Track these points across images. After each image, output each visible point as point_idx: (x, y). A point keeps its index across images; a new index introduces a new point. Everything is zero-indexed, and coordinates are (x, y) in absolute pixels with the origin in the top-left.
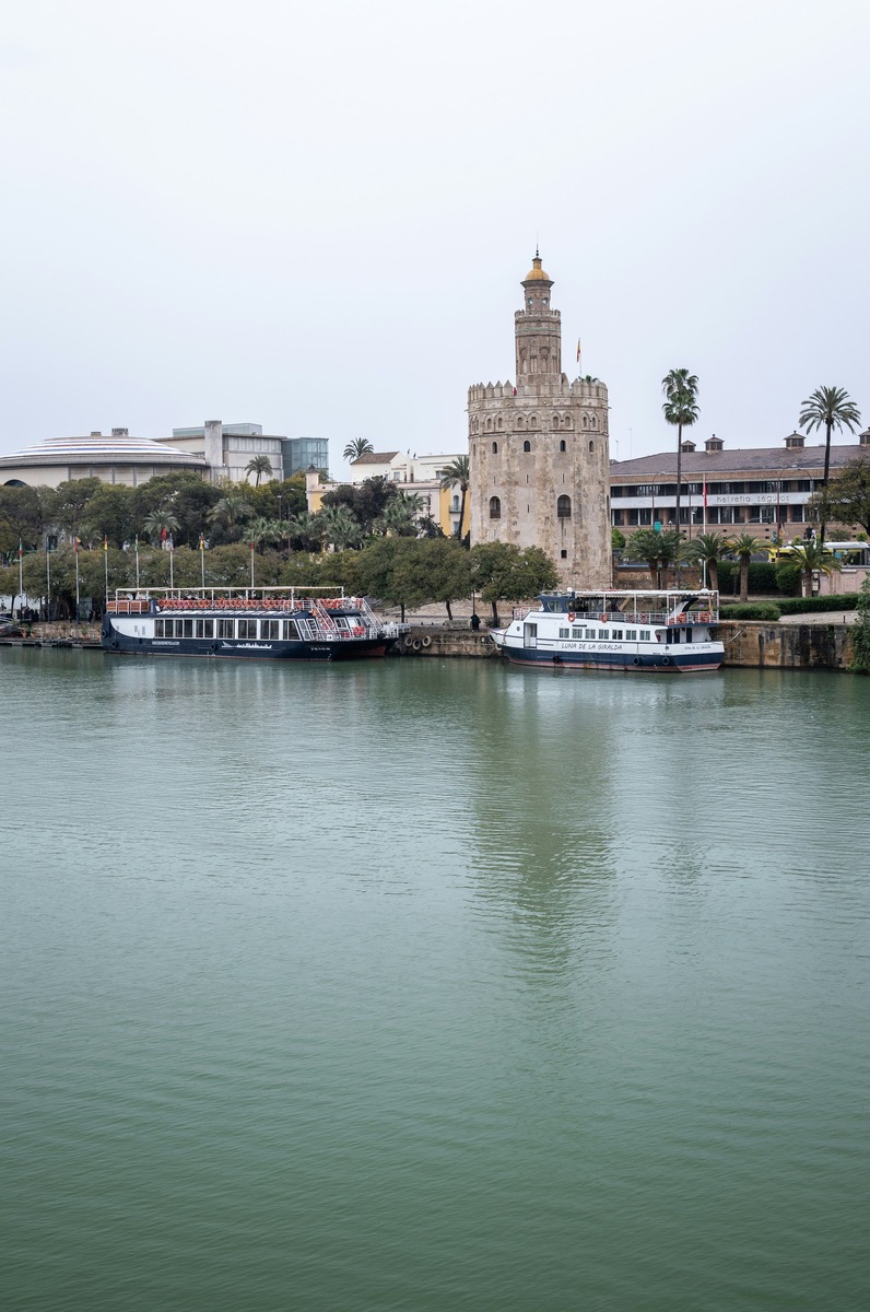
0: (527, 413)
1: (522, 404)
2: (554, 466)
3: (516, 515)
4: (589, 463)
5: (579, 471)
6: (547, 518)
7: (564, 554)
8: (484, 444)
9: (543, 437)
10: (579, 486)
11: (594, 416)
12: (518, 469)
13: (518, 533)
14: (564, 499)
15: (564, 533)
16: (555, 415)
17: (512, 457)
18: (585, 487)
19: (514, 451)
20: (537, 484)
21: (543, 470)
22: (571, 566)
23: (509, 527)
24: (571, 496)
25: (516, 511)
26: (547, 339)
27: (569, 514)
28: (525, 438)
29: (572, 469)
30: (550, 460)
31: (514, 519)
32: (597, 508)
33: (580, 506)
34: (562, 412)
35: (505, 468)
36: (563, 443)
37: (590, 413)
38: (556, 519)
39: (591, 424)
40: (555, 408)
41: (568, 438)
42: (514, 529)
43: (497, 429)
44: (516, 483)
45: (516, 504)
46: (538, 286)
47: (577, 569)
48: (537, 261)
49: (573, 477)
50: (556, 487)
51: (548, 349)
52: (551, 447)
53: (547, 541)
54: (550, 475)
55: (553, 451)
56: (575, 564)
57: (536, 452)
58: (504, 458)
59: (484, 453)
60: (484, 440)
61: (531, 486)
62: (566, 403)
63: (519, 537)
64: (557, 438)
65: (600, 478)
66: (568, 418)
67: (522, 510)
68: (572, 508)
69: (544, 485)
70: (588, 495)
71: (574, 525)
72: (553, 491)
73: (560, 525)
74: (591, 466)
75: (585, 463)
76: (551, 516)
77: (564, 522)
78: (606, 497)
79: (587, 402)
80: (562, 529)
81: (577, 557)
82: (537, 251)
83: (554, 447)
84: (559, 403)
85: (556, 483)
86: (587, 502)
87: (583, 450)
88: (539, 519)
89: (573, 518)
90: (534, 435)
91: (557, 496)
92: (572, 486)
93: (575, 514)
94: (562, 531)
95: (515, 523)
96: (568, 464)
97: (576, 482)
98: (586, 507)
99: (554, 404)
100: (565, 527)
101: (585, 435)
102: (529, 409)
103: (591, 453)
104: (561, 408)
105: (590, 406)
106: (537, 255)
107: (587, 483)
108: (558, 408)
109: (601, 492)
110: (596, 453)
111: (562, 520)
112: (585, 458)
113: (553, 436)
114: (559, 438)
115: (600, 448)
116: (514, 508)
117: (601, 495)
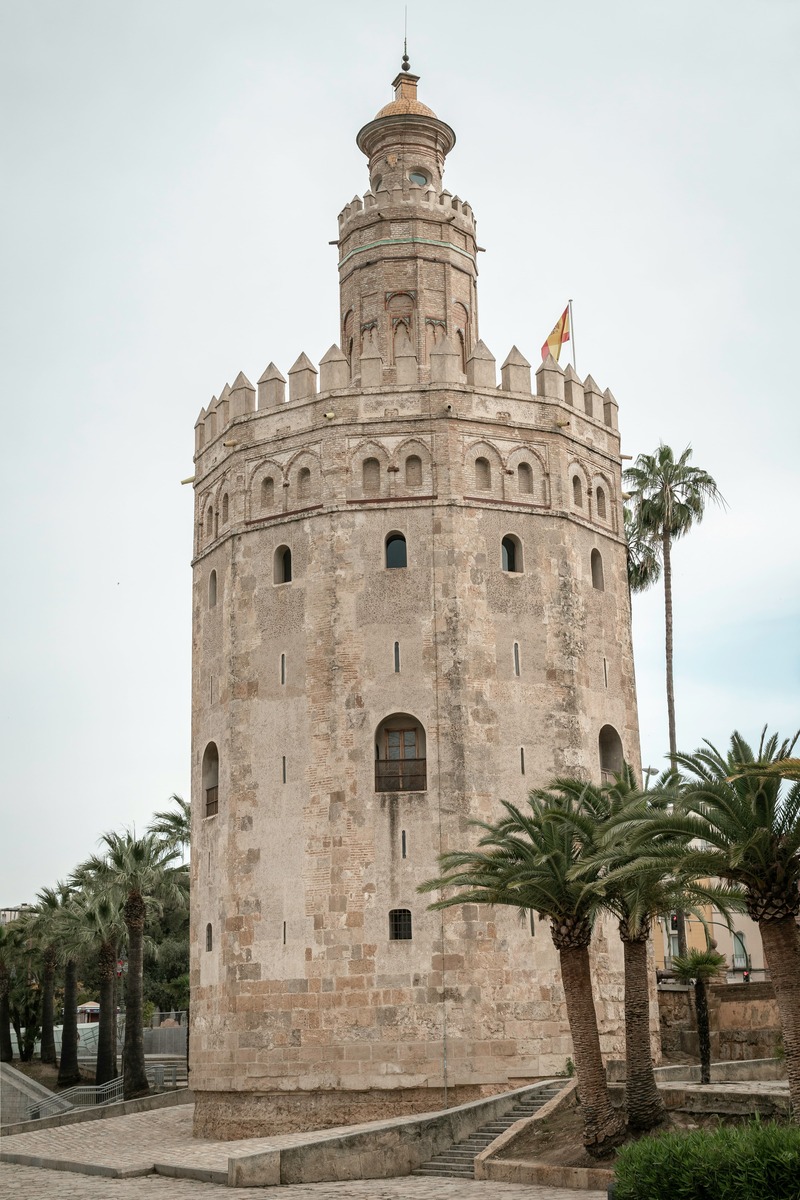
0: (284, 459)
1: (269, 436)
2: (364, 617)
3: (248, 794)
4: (498, 604)
5: (452, 630)
6: (338, 797)
7: (400, 924)
9: (323, 524)
10: (454, 681)
11: (523, 456)
12: (256, 641)
13: (253, 856)
14: (399, 728)
15: (400, 847)
16: (370, 451)
17: (244, 604)
18: (486, 686)
19: (247, 585)
20: (310, 681)
21: (326, 633)
22: (425, 967)
23: (232, 838)
24: (424, 717)
25: (250, 779)
26: (409, 267)
27: (415, 780)
28: (278, 537)
29: (426, 623)
30: (348, 600)
31: (244, 808)
32: (541, 759)
33: (459, 752)
34: (390, 443)
35: (227, 647)
36: (395, 540)
37: (504, 446)
38: (370, 801)
39: (514, 483)
40: (368, 431)
41: (413, 525)
42: (245, 843)
44: (252, 688)
45: (251, 760)
47: (450, 979)
48: (405, 80)
49: (431, 653)
50: (367, 686)
51: (411, 296)
52: (353, 554)
53: (335, 876)
54: (350, 649)
55: (359, 567)
56: (444, 963)
57: (308, 578)
58: (226, 613)
61: (293, 692)
62: (405, 413)
63: (259, 869)
64: (374, 526)
65: (556, 660)
66: (414, 460)
67: (265, 775)
68: (431, 756)
69: (328, 684)
70: (494, 714)
71: (435, 818)
72: (359, 702)
73: (387, 821)
74: (511, 617)
75: (483, 603)
76: (353, 789)
77: (402, 808)
78: (589, 729)
79: (492, 411)
80: (393, 833)
81: (451, 935)
82: (406, 58)
83: (363, 554)
84: (380, 414)
85: (372, 675)
86: (490, 739)
87: (472, 560)
88: (314, 801)
89: (431, 792)
90: (307, 525)
91: (375, 719)
92: (428, 683)
93: (439, 779)
94: (393, 843)
95: (247, 823)
96: (415, 609)
97: (446, 667)
98: (485, 754)
99: (364, 417)
100: (403, 825)
101: (480, 515)
102: (290, 443)
103: (512, 575)
104: (388, 428)
105: (502, 424)
106: (406, 67)
107: (489, 672)
108: (378, 428)
109: (561, 708)
110: (535, 577)
111: (394, 800)
112: (483, 588)
113: (360, 518)
114: (379, 525)
115: (554, 561)
116: (247, 770)
117: (562, 716)
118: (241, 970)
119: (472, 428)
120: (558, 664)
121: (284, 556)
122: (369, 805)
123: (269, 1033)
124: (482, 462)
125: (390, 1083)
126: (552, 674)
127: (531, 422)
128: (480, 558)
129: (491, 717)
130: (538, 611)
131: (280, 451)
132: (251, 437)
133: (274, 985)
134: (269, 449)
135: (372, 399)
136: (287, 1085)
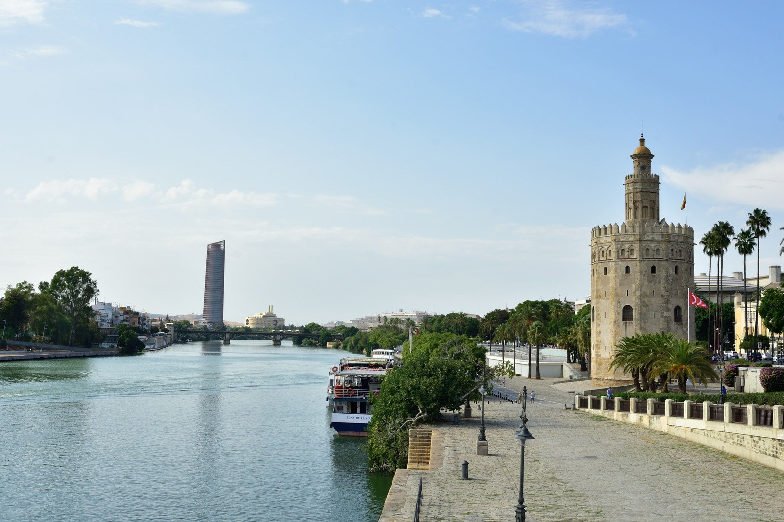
1: (603, 242)
2: (621, 284)
3: (599, 319)
4: (650, 282)
5: (639, 288)
9: (614, 264)
10: (639, 299)
11: (657, 247)
14: (627, 308)
16: (623, 248)
17: (599, 278)
18: (646, 299)
19: (599, 274)
20: (610, 297)
21: (613, 287)
23: (596, 328)
24: (633, 306)
25: (599, 316)
27: (630, 319)
28: (605, 265)
29: (634, 286)
30: (618, 281)
31: (598, 322)
32: (658, 315)
33: (640, 314)
34: (627, 246)
35: (595, 287)
36: (627, 268)
37: (653, 246)
40: (622, 243)
41: (631, 265)
42: (599, 329)
44: (600, 297)
45: (600, 312)
46: (644, 157)
48: (642, 141)
49: (635, 292)
50: (621, 299)
51: (640, 201)
52: (619, 270)
53: (614, 338)
54: (618, 291)
55: (620, 274)
57: (610, 275)
61: (607, 299)
62: (630, 240)
63: (601, 335)
64: (623, 265)
66: (632, 250)
67: (602, 315)
68: (634, 314)
69: (614, 298)
70: (648, 305)
71: (634, 327)
72: (619, 302)
73: (625, 327)
74: (653, 284)
75: (646, 281)
76: (618, 320)
77: (628, 325)
78: (672, 307)
79: (650, 238)
80: (626, 330)
82: (642, 134)
83: (621, 271)
84: (625, 239)
85: (622, 297)
86: (647, 311)
87: (644, 272)
88: (611, 322)
89: (634, 321)
90: (610, 263)
91: (623, 306)
92: (633, 299)
93: (636, 319)
94: (626, 332)
95: (599, 325)
96: (631, 283)
97: (637, 296)
98: (645, 314)
99: (621, 240)
100: (628, 328)
101: (646, 262)
102: (607, 244)
103: (653, 275)
104: (627, 243)
105: (652, 241)
106: (642, 136)
107: (647, 296)
108: (624, 243)
109: (664, 303)
110: (659, 275)
111: (626, 323)
112: (646, 278)
113: (620, 263)
114: (624, 264)
115: (664, 271)
116: (599, 314)
117: (664, 305)
118: (598, 355)
119: (645, 242)
120: (663, 294)
121: (606, 269)
122: (621, 324)
123: (603, 368)
124: (647, 249)
125: (624, 379)
126: (662, 296)
127: (660, 239)
128: (646, 272)
129: (647, 306)
130: (659, 282)
131: (605, 245)
132: (600, 241)
133: (604, 359)
134: (603, 245)
135: (623, 236)
136: (606, 378)
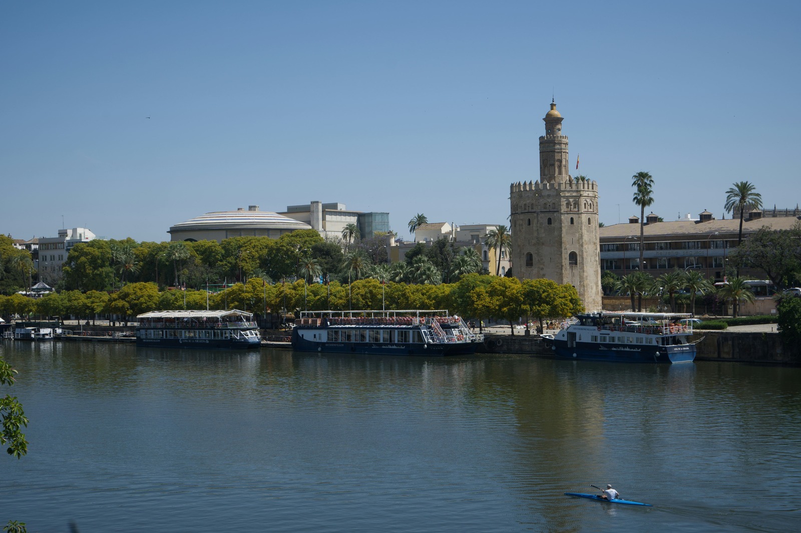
0: (549, 200)
1: (546, 195)
2: (567, 233)
3: (543, 264)
4: (588, 231)
5: (581, 236)
6: (563, 266)
8: (522, 220)
9: (559, 215)
10: (581, 246)
11: (590, 202)
12: (544, 235)
14: (573, 254)
15: (573, 275)
16: (567, 201)
17: (540, 228)
18: (586, 246)
19: (541, 224)
20: (556, 244)
21: (560, 236)
23: (538, 272)
24: (577, 252)
25: (543, 261)
26: (560, 154)
27: (576, 264)
28: (549, 216)
29: (577, 235)
30: (564, 230)
31: (542, 266)
32: (593, 259)
33: (583, 258)
34: (571, 200)
35: (535, 234)
36: (572, 219)
37: (588, 200)
39: (589, 207)
40: (567, 197)
41: (574, 216)
42: (542, 273)
43: (530, 210)
44: (543, 244)
45: (543, 257)
48: (552, 105)
49: (578, 241)
50: (568, 246)
51: (561, 160)
52: (565, 221)
54: (565, 239)
55: (566, 224)
56: (580, 295)
57: (556, 225)
58: (535, 228)
59: (522, 225)
60: (522, 217)
61: (552, 246)
62: (574, 194)
64: (568, 216)
65: (595, 241)
66: (575, 203)
67: (546, 261)
68: (578, 259)
69: (561, 245)
70: (587, 251)
71: (579, 270)
72: (566, 249)
73: (571, 270)
75: (585, 231)
76: (565, 264)
77: (573, 268)
80: (572, 272)
81: (581, 290)
83: (567, 221)
84: (569, 194)
85: (569, 244)
86: (587, 256)
88: (557, 266)
89: (578, 265)
90: (555, 214)
91: (569, 252)
92: (577, 246)
93: (580, 263)
95: (542, 269)
96: (576, 232)
97: (581, 243)
98: (586, 259)
99: (567, 195)
100: (574, 271)
101: (585, 214)
103: (589, 225)
104: (571, 197)
105: (588, 196)
106: (553, 101)
107: (586, 244)
108: (569, 197)
110: (592, 225)
112: (586, 228)
114: (570, 216)
115: (594, 222)
116: (542, 259)
117: (595, 251)
119: (584, 197)
121: (550, 219)
122: (568, 268)
124: (585, 204)
126: (594, 243)
127: (592, 195)
128: (585, 223)
130: (592, 232)
132: (541, 194)
134: (545, 198)
135: (568, 192)
